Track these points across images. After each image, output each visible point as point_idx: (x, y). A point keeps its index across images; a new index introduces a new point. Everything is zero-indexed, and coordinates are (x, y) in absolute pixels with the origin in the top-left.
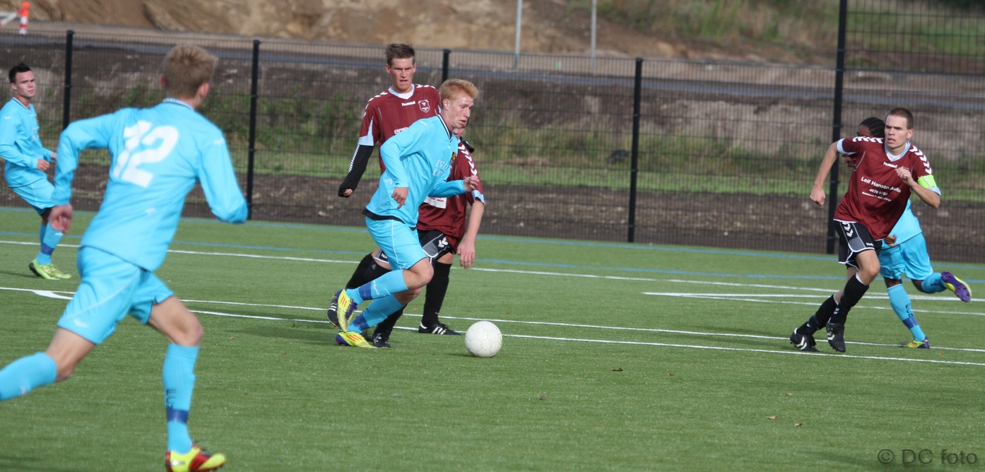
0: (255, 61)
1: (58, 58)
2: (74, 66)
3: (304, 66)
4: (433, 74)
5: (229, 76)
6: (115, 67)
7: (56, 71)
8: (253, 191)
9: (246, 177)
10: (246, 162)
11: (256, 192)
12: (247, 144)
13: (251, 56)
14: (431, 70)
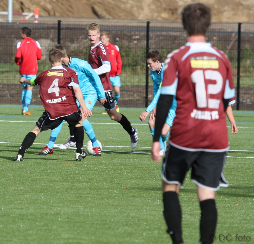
0: (148, 32)
1: (53, 34)
2: (61, 37)
3: (171, 33)
4: (233, 35)
5: (135, 39)
6: (81, 37)
7: (52, 40)
8: (149, 94)
9: (145, 87)
10: (145, 80)
11: (150, 94)
12: (145, 72)
13: (146, 29)
14: (232, 33)
